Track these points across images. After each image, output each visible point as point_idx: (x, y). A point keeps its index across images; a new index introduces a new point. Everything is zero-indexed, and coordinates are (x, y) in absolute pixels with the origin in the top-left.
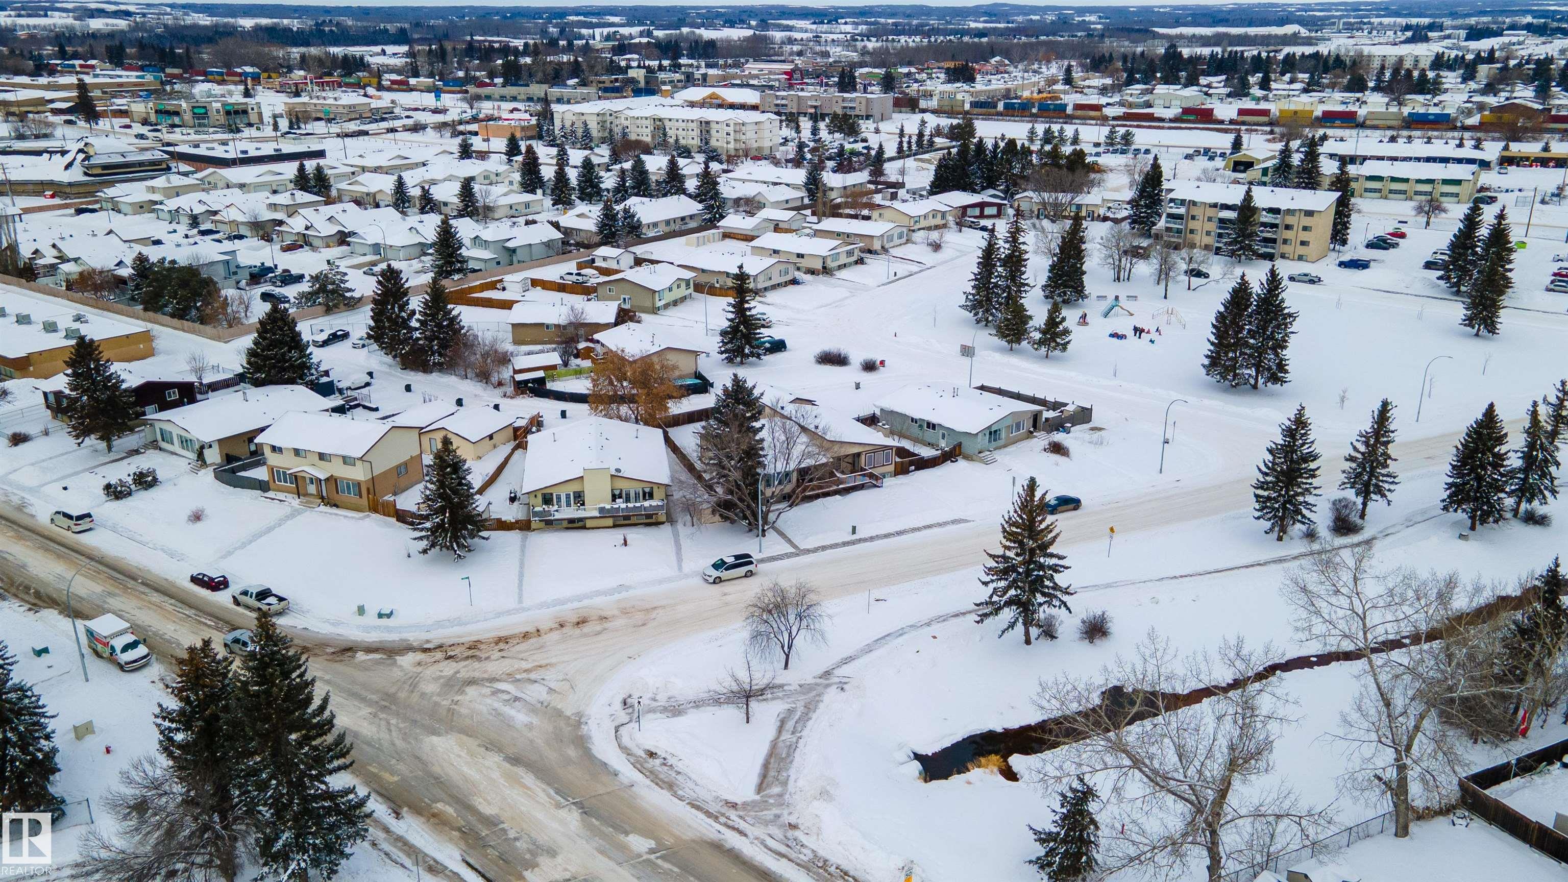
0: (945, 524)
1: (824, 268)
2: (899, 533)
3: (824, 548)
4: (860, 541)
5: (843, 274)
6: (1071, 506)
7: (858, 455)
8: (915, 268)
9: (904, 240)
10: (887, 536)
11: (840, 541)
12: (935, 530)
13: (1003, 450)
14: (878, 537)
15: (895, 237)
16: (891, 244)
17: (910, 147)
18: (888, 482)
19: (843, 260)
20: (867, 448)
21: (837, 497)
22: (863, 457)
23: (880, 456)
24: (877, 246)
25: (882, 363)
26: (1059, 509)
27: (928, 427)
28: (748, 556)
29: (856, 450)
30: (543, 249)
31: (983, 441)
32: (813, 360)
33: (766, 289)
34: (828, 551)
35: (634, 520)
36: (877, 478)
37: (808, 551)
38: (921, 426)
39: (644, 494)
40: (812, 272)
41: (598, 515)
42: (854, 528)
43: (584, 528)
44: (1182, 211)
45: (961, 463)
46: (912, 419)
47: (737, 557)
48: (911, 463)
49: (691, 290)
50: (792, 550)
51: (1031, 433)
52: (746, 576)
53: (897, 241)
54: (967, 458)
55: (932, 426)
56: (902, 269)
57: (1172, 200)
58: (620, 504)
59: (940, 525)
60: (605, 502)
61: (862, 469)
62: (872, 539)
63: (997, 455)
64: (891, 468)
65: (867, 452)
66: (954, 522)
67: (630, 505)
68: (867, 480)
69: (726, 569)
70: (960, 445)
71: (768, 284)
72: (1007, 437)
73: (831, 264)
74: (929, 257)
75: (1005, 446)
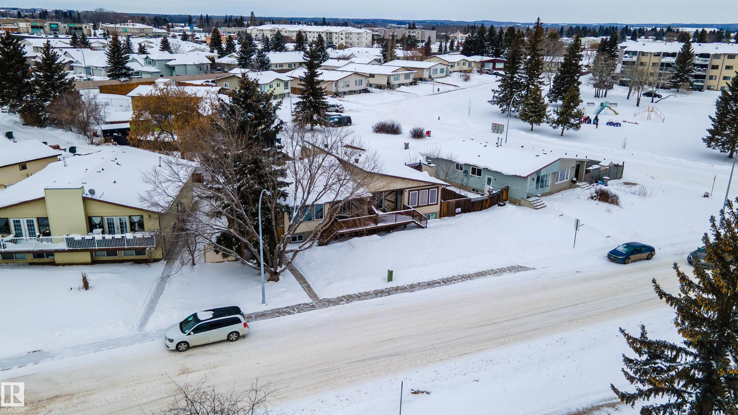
0: (501, 271)
1: (388, 84)
2: (446, 281)
3: (349, 298)
4: (397, 290)
5: (403, 88)
6: (645, 255)
7: (400, 192)
8: (452, 88)
9: (444, 74)
10: (431, 284)
11: (371, 288)
12: (490, 279)
13: (549, 197)
14: (420, 286)
15: (439, 71)
16: (436, 76)
17: (446, 49)
18: (432, 223)
19: (402, 80)
20: (411, 185)
21: (375, 237)
22: (406, 194)
23: (424, 195)
24: (426, 75)
25: (428, 133)
26: (632, 257)
27: (473, 173)
28: (236, 310)
29: (398, 186)
30: (196, 69)
31: (531, 186)
32: (371, 130)
33: (345, 93)
34: (355, 303)
35: (121, 255)
36: (421, 218)
37: (329, 302)
38: (466, 172)
39: (132, 224)
40: (380, 87)
41: (66, 248)
42: (390, 273)
43: (53, 264)
44: (635, 58)
45: (509, 208)
46: (458, 165)
47: (217, 312)
48: (458, 205)
49: (289, 90)
50: (308, 300)
51: (574, 182)
52: (229, 339)
53: (439, 74)
54: (515, 202)
55: (477, 171)
56: (443, 88)
57: (627, 52)
58: (97, 235)
59: (494, 272)
60: (77, 232)
61: (405, 207)
62: (412, 288)
63: (545, 200)
64: (436, 209)
65: (411, 189)
66: (511, 269)
67: (108, 237)
68: (409, 219)
69: (196, 331)
70: (507, 189)
71: (347, 89)
72: (553, 184)
73: (393, 82)
74: (461, 84)
75: (550, 193)
